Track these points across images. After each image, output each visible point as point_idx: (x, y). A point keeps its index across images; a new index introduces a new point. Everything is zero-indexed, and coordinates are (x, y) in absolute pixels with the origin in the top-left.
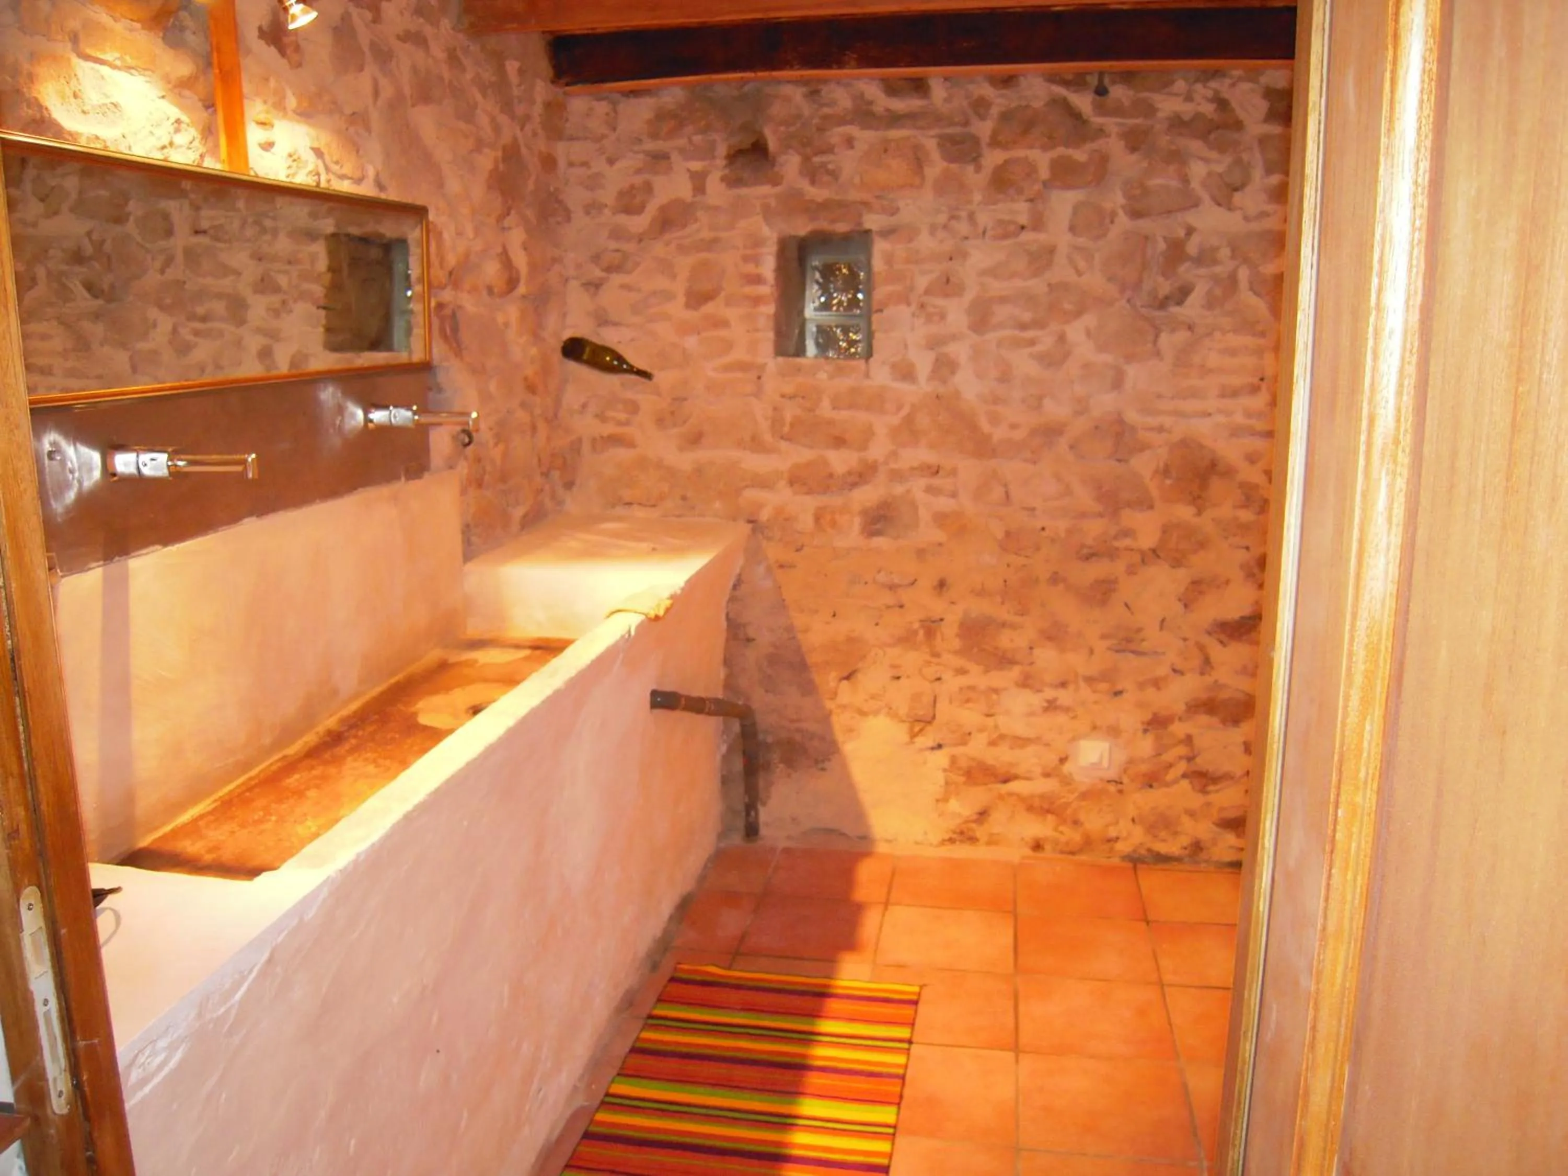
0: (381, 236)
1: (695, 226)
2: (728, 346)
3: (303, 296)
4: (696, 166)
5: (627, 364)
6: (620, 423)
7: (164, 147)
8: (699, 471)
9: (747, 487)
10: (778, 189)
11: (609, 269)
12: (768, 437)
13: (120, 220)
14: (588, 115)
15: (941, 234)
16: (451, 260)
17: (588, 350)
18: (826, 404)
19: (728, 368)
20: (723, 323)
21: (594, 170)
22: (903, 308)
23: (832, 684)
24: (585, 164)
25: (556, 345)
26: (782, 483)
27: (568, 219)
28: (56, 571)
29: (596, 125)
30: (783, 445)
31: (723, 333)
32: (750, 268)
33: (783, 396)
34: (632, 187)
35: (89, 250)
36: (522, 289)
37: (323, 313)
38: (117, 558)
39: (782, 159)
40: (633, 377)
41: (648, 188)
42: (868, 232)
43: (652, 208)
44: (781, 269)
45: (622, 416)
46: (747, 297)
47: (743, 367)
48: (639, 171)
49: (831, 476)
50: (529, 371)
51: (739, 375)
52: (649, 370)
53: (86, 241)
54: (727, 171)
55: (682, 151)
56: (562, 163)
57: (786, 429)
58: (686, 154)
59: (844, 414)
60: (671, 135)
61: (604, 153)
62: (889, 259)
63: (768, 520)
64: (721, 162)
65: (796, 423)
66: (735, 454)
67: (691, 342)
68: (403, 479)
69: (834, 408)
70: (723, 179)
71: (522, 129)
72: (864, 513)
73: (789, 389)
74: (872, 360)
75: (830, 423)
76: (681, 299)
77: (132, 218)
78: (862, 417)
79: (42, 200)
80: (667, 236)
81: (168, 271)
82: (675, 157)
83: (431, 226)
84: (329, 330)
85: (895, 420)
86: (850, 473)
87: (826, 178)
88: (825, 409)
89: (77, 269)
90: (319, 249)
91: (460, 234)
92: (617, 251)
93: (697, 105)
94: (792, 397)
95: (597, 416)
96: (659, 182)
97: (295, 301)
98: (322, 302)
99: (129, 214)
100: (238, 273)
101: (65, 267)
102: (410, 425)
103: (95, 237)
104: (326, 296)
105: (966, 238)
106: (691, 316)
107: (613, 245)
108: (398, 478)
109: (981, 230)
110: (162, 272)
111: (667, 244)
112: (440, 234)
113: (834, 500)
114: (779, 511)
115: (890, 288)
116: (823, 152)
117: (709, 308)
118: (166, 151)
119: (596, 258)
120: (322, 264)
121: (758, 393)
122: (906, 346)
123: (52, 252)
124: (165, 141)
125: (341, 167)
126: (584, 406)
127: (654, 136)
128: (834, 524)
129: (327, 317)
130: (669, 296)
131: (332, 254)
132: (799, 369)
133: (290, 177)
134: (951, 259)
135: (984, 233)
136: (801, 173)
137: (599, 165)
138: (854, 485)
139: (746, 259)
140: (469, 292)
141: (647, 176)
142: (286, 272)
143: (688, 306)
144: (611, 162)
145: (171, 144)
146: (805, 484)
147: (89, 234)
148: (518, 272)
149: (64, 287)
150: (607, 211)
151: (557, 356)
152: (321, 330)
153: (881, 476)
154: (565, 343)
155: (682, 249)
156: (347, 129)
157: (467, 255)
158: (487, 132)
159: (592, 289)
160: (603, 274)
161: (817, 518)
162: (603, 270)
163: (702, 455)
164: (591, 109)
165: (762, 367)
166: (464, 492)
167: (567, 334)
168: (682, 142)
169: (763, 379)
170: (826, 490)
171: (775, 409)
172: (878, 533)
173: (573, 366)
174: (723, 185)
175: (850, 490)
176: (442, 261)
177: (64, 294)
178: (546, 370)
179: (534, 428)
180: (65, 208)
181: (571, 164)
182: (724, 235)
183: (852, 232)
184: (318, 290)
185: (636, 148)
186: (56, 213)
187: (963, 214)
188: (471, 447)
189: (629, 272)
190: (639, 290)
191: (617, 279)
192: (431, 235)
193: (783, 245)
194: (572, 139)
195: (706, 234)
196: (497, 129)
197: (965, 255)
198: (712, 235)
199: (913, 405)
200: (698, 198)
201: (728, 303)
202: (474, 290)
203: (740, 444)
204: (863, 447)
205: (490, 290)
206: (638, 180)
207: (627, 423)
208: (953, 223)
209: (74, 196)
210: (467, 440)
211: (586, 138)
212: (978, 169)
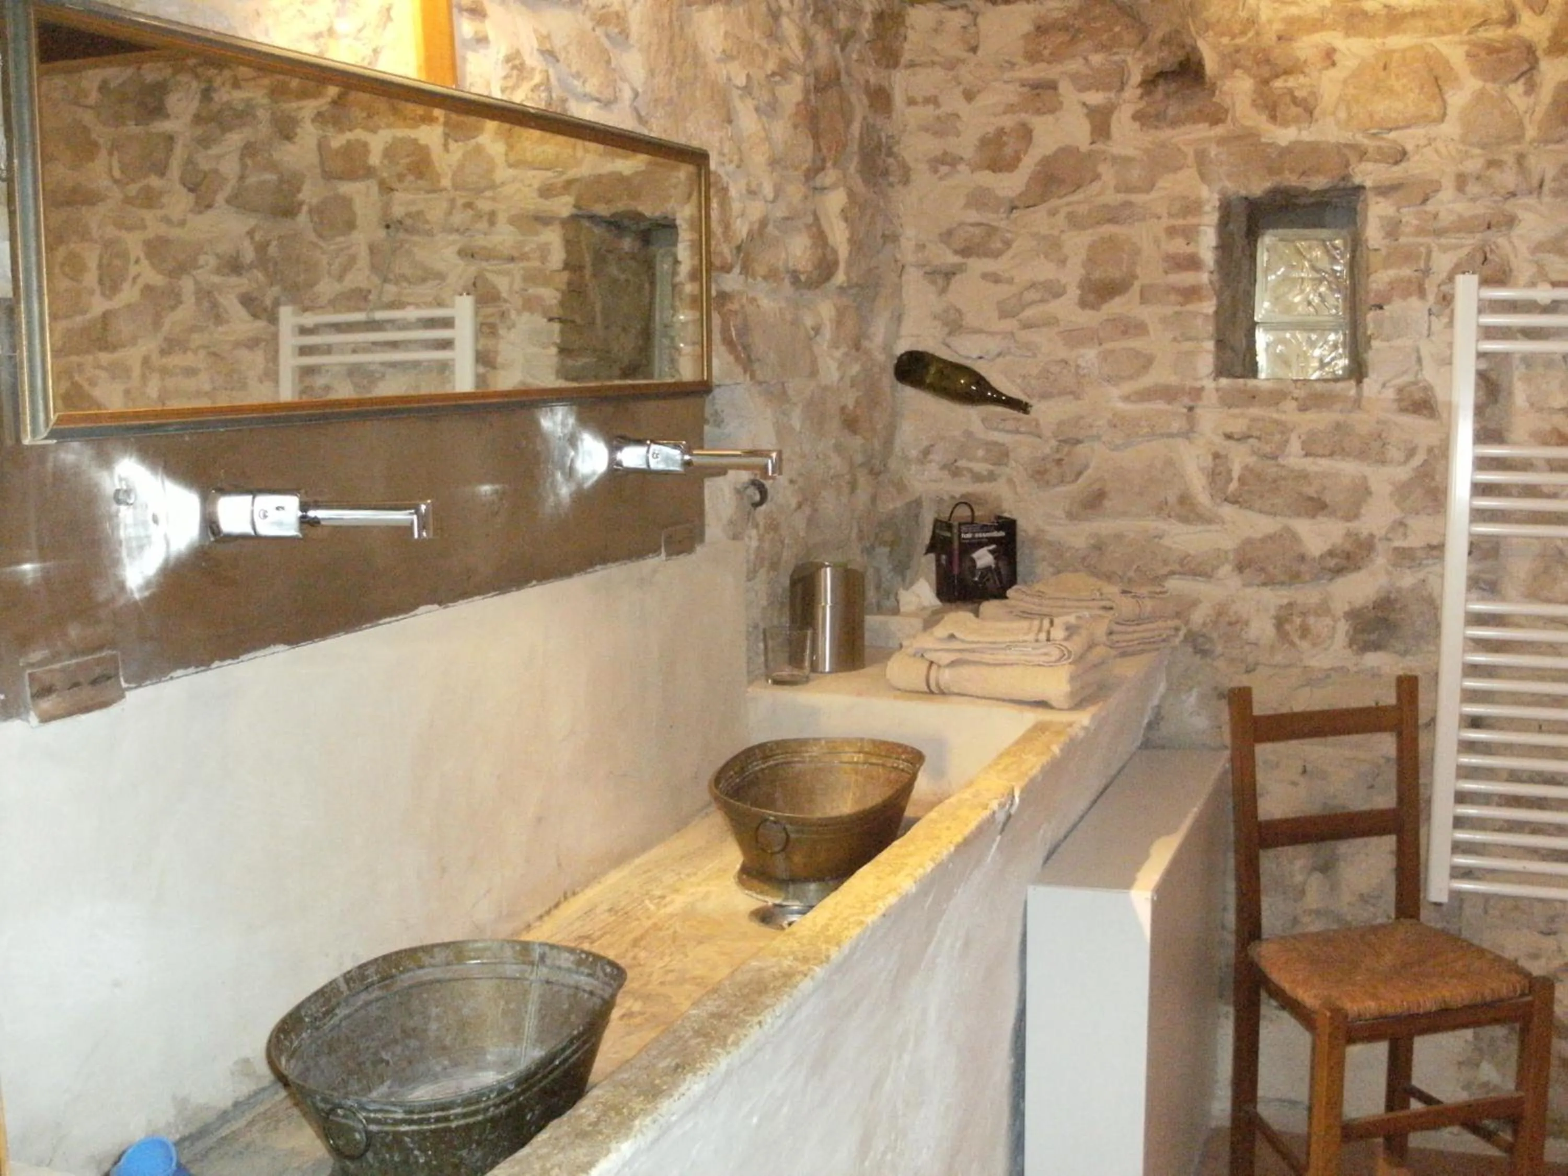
0: (638, 217)
1: (1096, 186)
2: (1146, 362)
3: (530, 304)
4: (1096, 98)
5: (994, 391)
6: (978, 478)
7: (318, 36)
8: (1099, 547)
9: (1173, 573)
10: (1220, 130)
11: (966, 252)
12: (1203, 498)
13: (289, 211)
14: (936, 30)
15: (1473, 188)
16: (741, 229)
17: (933, 370)
18: (1295, 446)
19: (1146, 395)
20: (1140, 328)
21: (945, 109)
22: (1414, 301)
23: (1299, 878)
24: (933, 101)
25: (885, 362)
26: (1226, 570)
27: (906, 181)
28: (119, 682)
29: (949, 46)
30: (1227, 511)
31: (1137, 343)
32: (1178, 246)
33: (1229, 437)
34: (1001, 132)
35: (249, 255)
36: (840, 278)
37: (556, 326)
38: (216, 663)
39: (1227, 85)
40: (999, 409)
41: (1026, 134)
42: (1360, 188)
43: (1029, 163)
44: (1224, 247)
45: (982, 468)
46: (1173, 289)
47: (1168, 393)
48: (1010, 109)
49: (1302, 558)
50: (850, 399)
51: (1161, 405)
52: (1023, 398)
53: (247, 243)
54: (1141, 105)
55: (1075, 78)
56: (899, 99)
57: (1233, 486)
58: (1083, 83)
59: (1324, 464)
60: (1056, 57)
61: (959, 83)
62: (1393, 229)
63: (1204, 624)
64: (1132, 92)
65: (1249, 476)
66: (1153, 524)
67: (1089, 356)
68: (663, 555)
69: (1307, 455)
70: (1136, 117)
71: (843, 49)
72: (1353, 615)
73: (1238, 426)
74: (1366, 381)
75: (1303, 476)
76: (1074, 293)
77: (305, 208)
78: (1349, 468)
79: (191, 190)
80: (1054, 202)
81: (349, 277)
82: (1065, 87)
83: (712, 179)
84: (564, 351)
85: (1403, 473)
86: (1331, 553)
87: (1294, 110)
88: (1294, 458)
89: (234, 280)
90: (553, 237)
91: (752, 193)
92: (979, 224)
93: (1097, 11)
94: (1244, 438)
95: (944, 467)
96: (1040, 124)
97: (519, 313)
98: (557, 312)
99: (301, 204)
100: (441, 277)
101: (216, 279)
102: (677, 468)
103: (257, 237)
104: (562, 304)
105: (1513, 194)
106: (1086, 318)
107: (973, 216)
108: (656, 551)
109: (1535, 182)
110: (340, 278)
111: (1053, 213)
112: (725, 190)
113: (1308, 595)
114: (1221, 611)
115: (1392, 273)
116: (1287, 72)
117: (1116, 306)
118: (322, 40)
119: (947, 236)
120: (557, 257)
121: (1189, 433)
122: (1419, 360)
123: (202, 260)
124: (322, 27)
125: (584, 83)
126: (926, 452)
127: (1033, 57)
128: (1305, 632)
129: (562, 332)
130: (1054, 291)
131: (569, 244)
132: (1253, 397)
133: (508, 92)
134: (1489, 227)
135: (1541, 186)
136: (1254, 103)
137: (953, 102)
138: (1339, 571)
139: (1172, 232)
140: (765, 278)
141: (1024, 116)
142: (508, 273)
143: (1083, 304)
144: (969, 96)
145: (331, 32)
146: (1262, 569)
147: (251, 234)
148: (835, 252)
149: (215, 305)
150: (962, 167)
151: (888, 378)
152: (554, 350)
153: (1380, 560)
154: (900, 359)
155: (1075, 222)
156: (594, 29)
157: (763, 223)
158: (794, 50)
159: (941, 281)
160: (957, 259)
161: (1280, 623)
162: (956, 252)
163: (1104, 526)
164: (941, 23)
165: (1198, 392)
166: (751, 575)
167: (902, 347)
168: (1074, 65)
169: (1198, 411)
170: (1294, 578)
171: (1216, 456)
172: (1377, 647)
173: (909, 392)
174: (1137, 125)
175: (1331, 580)
176: (727, 226)
177: (217, 316)
178: (872, 398)
179: (853, 486)
180: (220, 199)
181: (911, 102)
182: (1138, 198)
183: (1334, 189)
184: (550, 295)
185: (1007, 76)
186: (209, 206)
187: (1510, 159)
188: (763, 508)
189: (997, 254)
190: (1011, 281)
191: (977, 265)
192: (712, 191)
193: (1226, 210)
194: (912, 65)
195: (1112, 198)
196: (808, 44)
197: (1511, 221)
198: (1121, 197)
199: (1430, 450)
200: (1099, 146)
201: (1144, 299)
202: (772, 275)
203: (1161, 509)
204: (1353, 515)
205: (795, 277)
206: (1008, 122)
207: (991, 477)
208: (1494, 173)
209: (233, 182)
210: (757, 497)
211: (933, 63)
212: (1531, 88)
